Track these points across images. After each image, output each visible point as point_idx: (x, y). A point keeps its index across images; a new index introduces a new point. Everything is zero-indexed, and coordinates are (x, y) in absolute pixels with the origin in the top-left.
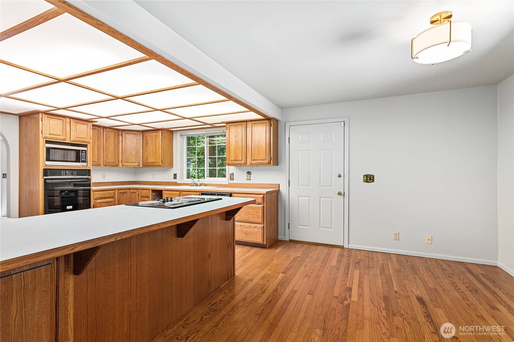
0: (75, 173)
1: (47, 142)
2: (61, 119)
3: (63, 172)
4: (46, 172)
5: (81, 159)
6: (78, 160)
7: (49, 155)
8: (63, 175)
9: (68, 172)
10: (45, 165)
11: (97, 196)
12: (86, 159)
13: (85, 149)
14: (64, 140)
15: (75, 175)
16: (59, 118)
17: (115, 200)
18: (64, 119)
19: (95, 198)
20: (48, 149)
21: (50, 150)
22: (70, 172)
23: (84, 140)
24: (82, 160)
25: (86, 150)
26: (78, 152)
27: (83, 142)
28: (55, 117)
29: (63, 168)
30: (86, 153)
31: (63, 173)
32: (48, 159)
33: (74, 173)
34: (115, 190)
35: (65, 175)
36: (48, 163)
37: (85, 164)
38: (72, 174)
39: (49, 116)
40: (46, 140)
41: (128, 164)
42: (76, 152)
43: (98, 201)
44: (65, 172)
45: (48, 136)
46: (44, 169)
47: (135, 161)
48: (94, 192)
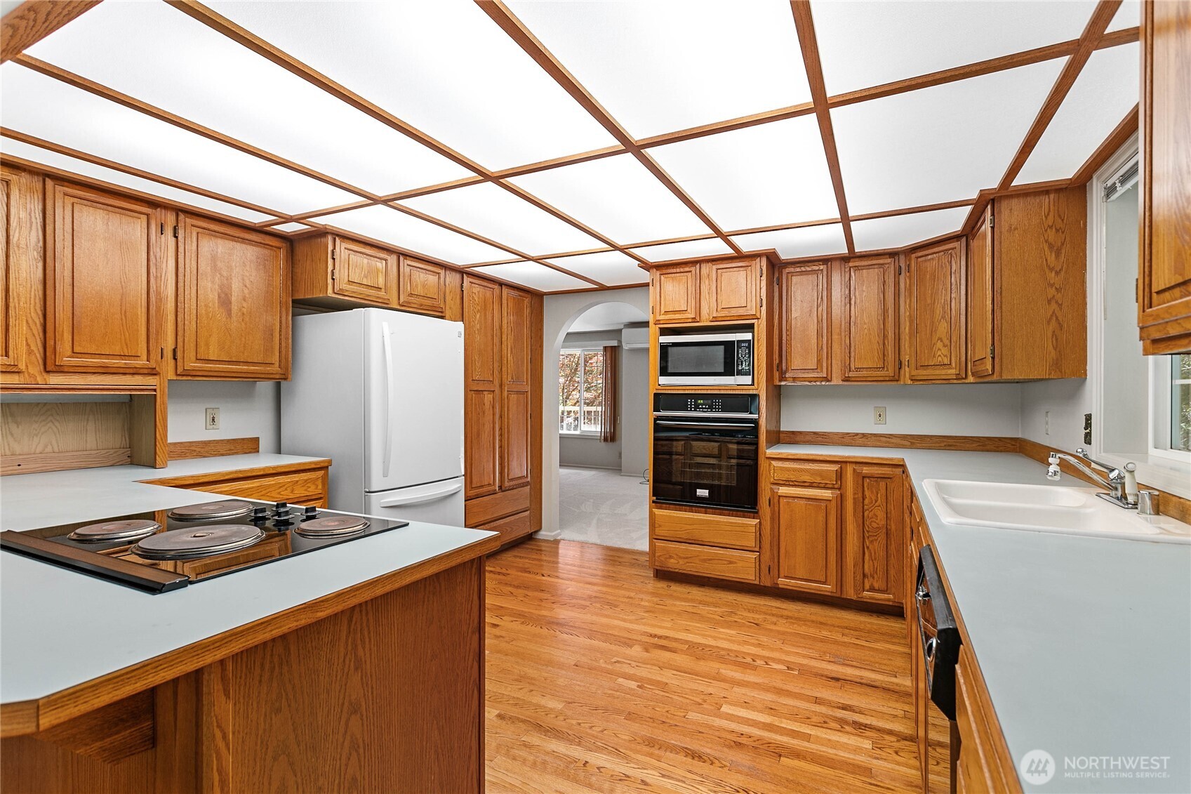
0: (719, 405)
1: (664, 332)
2: (687, 269)
3: (691, 402)
4: (660, 401)
5: (738, 366)
6: (729, 370)
7: (667, 362)
8: (691, 408)
9: (702, 401)
10: (659, 385)
11: (778, 476)
12: (749, 365)
13: (748, 336)
14: (694, 320)
15: (719, 409)
16: (682, 270)
17: (842, 497)
18: (692, 269)
19: (772, 480)
20: (664, 349)
21: (670, 348)
22: (706, 402)
23: (741, 312)
24: (740, 368)
25: (751, 338)
26: (729, 346)
27: (741, 317)
28: (674, 270)
29: (693, 392)
30: (749, 347)
31: (691, 405)
32: (664, 372)
33: (716, 405)
34: (846, 462)
35: (695, 410)
36: (664, 380)
37: (747, 380)
38: (711, 408)
39: (664, 271)
40: (660, 328)
41: (925, 372)
42: (723, 347)
43: (783, 490)
44: (695, 402)
45: (662, 317)
46: (655, 394)
47: (946, 361)
48: (768, 461)
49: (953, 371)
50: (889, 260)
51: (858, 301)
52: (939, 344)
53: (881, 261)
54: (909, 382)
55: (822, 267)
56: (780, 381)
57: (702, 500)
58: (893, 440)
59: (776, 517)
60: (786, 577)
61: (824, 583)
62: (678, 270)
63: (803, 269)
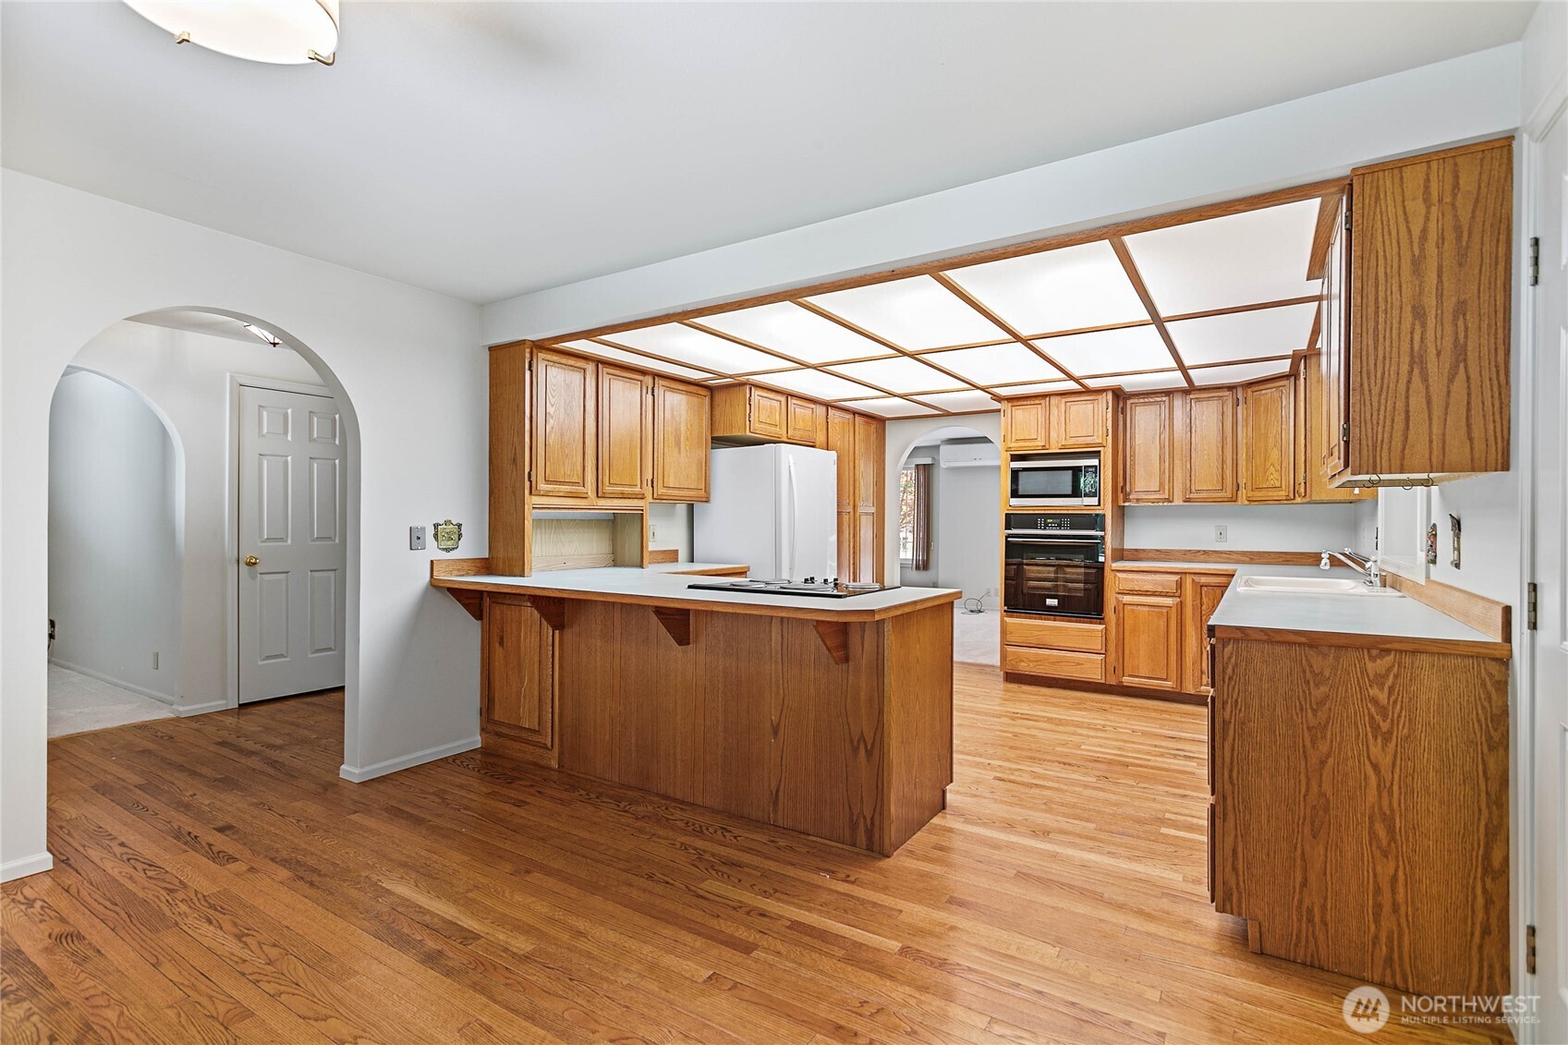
0: (1068, 524)
1: (1015, 458)
2: (1037, 402)
3: (1041, 521)
4: (1010, 521)
5: (1084, 489)
6: (1076, 493)
7: (1017, 485)
8: (1041, 526)
9: (1051, 520)
10: (1010, 506)
11: (1124, 586)
12: (1096, 488)
13: (1095, 462)
14: (1044, 447)
16: (1032, 402)
17: (1181, 605)
18: (1043, 401)
19: (1117, 590)
20: (1015, 473)
21: (1020, 473)
22: (1055, 521)
23: (1089, 440)
24: (1087, 491)
25: (1097, 464)
26: (1076, 471)
27: (1088, 445)
28: (1025, 403)
29: (1043, 512)
30: (1095, 472)
31: (1041, 523)
32: (1015, 494)
33: (1064, 524)
34: (1186, 573)
35: (1045, 529)
36: (1014, 502)
37: (1094, 501)
38: (1060, 526)
39: (1015, 404)
40: (1011, 455)
41: (1259, 494)
42: (1070, 472)
43: (1127, 599)
44: (1045, 521)
45: (1013, 445)
46: (1006, 514)
47: (1278, 484)
48: (1113, 573)
49: (1283, 493)
50: (1227, 393)
51: (1198, 430)
52: (1272, 469)
53: (1220, 394)
54: (1246, 502)
55: (1164, 399)
56: (1124, 502)
57: (1051, 609)
58: (1234, 557)
59: (1121, 623)
60: (1130, 676)
61: (1165, 680)
62: (1029, 403)
63: (1146, 400)
